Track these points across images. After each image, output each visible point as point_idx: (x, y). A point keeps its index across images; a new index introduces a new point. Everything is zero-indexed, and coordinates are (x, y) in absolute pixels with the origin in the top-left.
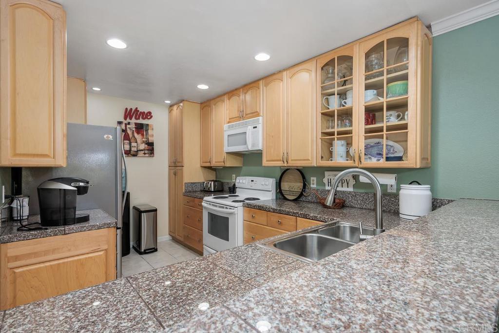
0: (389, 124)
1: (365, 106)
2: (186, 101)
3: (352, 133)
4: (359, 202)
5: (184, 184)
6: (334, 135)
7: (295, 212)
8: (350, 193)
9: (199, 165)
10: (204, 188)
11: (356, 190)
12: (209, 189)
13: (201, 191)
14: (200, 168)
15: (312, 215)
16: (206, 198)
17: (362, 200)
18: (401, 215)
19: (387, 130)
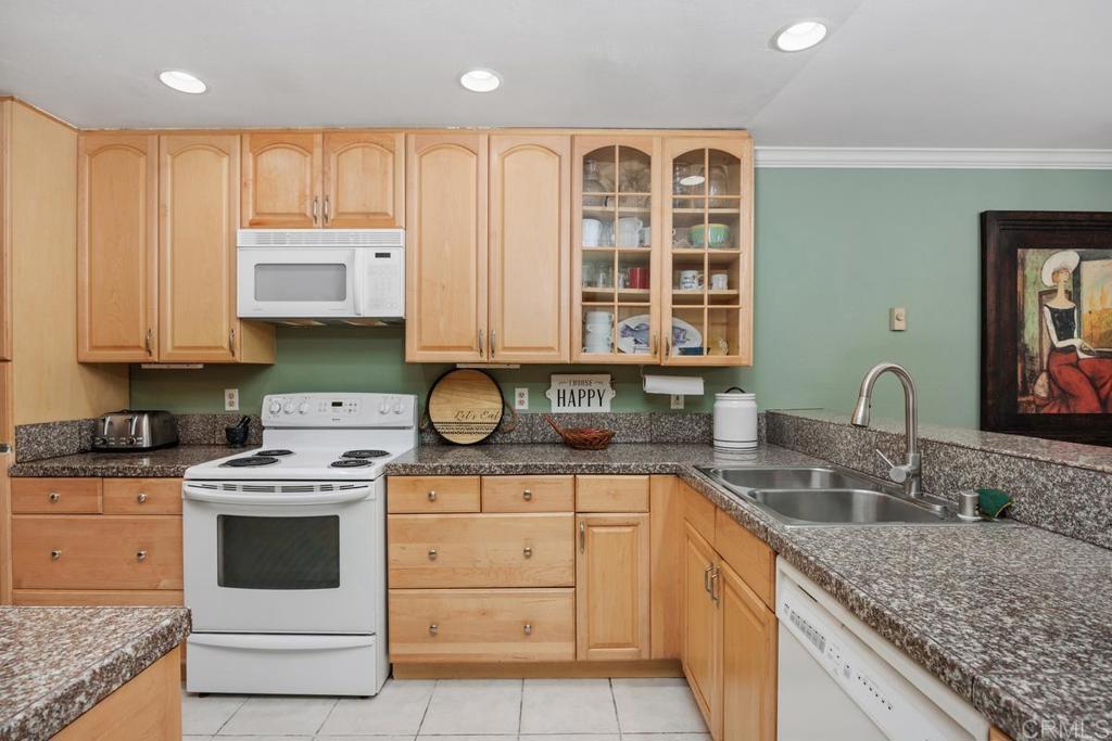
0: (712, 292)
1: (674, 255)
2: (20, 102)
3: (648, 301)
4: (624, 431)
5: (12, 432)
6: (613, 301)
7: (573, 464)
8: (605, 416)
9: (70, 359)
10: (105, 442)
11: (616, 411)
12: (132, 442)
13: (83, 452)
14: (76, 368)
15: (615, 465)
16: (191, 472)
17: (630, 428)
18: (716, 443)
19: (711, 302)
